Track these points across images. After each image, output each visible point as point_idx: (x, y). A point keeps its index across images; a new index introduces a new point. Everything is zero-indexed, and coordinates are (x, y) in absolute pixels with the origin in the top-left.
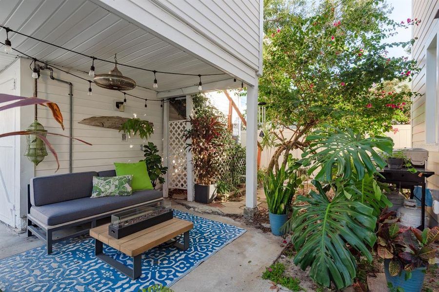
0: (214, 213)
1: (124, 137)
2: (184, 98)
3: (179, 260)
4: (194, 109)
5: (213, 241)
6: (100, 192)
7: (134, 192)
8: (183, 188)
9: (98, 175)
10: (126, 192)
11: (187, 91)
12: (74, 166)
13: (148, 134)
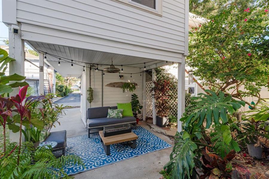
0: (161, 133)
1: (124, 91)
2: (151, 70)
3: (128, 152)
4: (156, 76)
5: (150, 148)
6: (110, 116)
7: (123, 117)
8: (152, 117)
9: (110, 108)
10: (120, 117)
11: (152, 67)
12: (104, 104)
13: (133, 89)
